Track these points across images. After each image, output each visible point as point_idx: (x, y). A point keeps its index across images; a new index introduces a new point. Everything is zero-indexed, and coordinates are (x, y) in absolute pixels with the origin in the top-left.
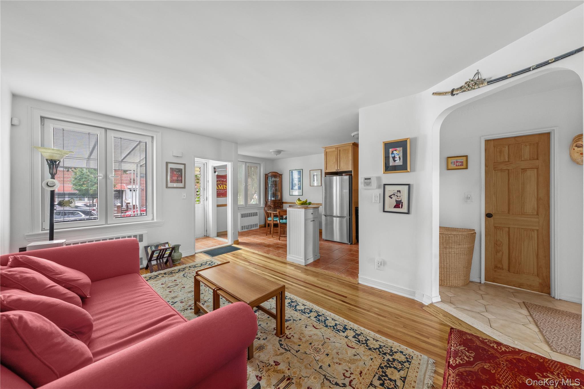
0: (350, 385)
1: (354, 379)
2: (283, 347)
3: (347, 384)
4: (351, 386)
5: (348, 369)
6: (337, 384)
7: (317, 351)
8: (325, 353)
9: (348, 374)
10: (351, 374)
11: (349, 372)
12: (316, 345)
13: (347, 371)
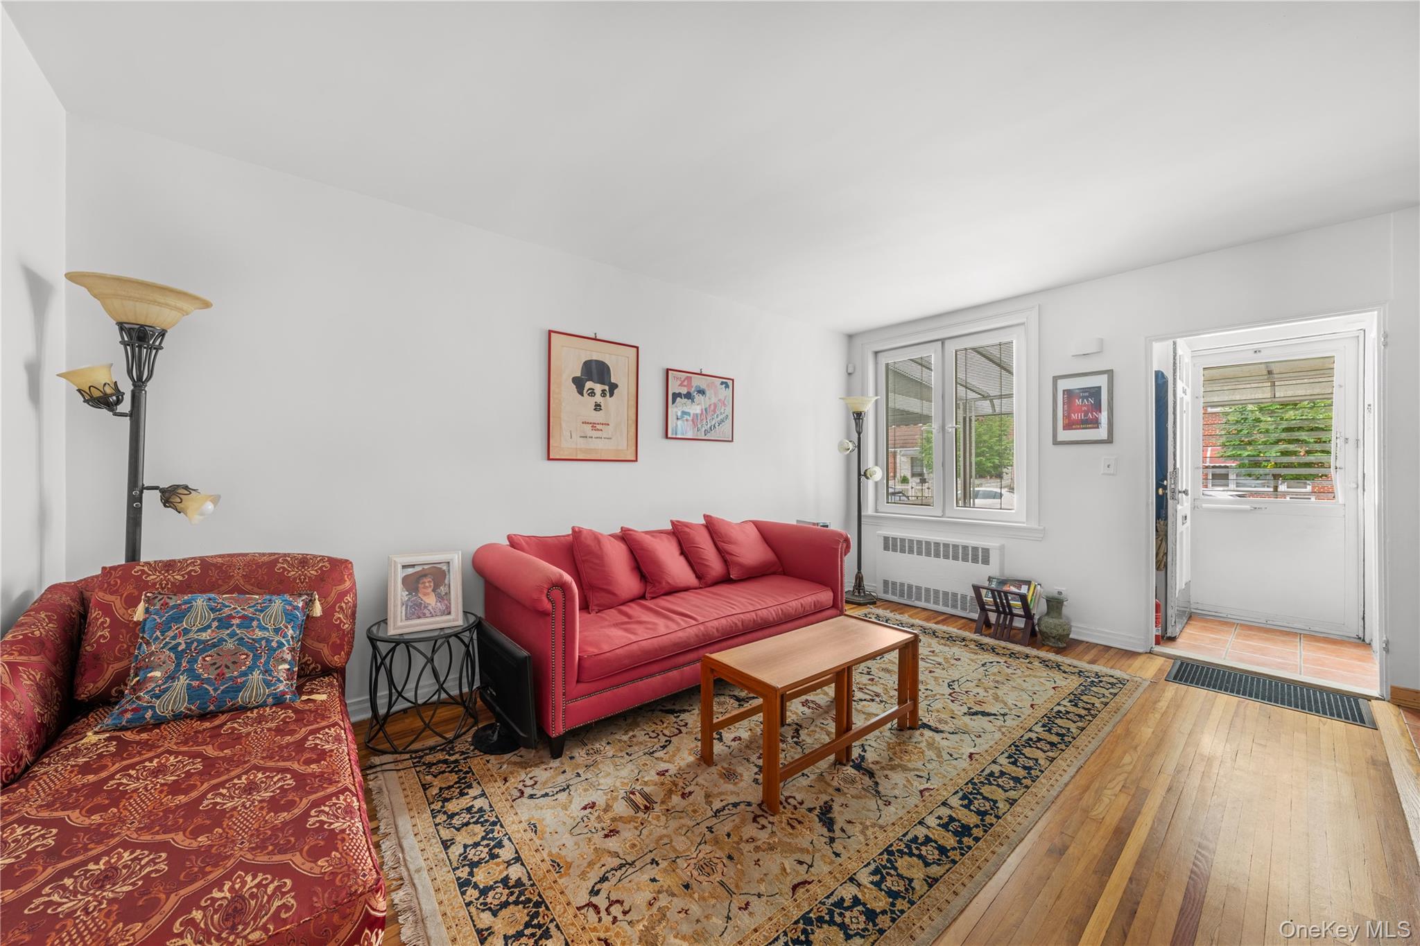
0: (589, 905)
1: (600, 920)
2: (730, 807)
3: (594, 900)
4: (587, 905)
5: (628, 917)
6: (604, 879)
7: (704, 866)
8: (693, 882)
9: (616, 911)
10: (615, 918)
11: (620, 917)
12: (725, 869)
13: (625, 913)
